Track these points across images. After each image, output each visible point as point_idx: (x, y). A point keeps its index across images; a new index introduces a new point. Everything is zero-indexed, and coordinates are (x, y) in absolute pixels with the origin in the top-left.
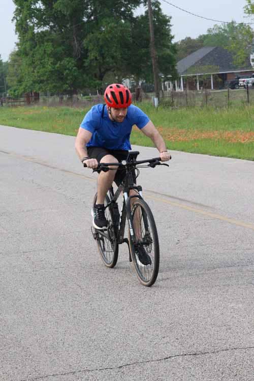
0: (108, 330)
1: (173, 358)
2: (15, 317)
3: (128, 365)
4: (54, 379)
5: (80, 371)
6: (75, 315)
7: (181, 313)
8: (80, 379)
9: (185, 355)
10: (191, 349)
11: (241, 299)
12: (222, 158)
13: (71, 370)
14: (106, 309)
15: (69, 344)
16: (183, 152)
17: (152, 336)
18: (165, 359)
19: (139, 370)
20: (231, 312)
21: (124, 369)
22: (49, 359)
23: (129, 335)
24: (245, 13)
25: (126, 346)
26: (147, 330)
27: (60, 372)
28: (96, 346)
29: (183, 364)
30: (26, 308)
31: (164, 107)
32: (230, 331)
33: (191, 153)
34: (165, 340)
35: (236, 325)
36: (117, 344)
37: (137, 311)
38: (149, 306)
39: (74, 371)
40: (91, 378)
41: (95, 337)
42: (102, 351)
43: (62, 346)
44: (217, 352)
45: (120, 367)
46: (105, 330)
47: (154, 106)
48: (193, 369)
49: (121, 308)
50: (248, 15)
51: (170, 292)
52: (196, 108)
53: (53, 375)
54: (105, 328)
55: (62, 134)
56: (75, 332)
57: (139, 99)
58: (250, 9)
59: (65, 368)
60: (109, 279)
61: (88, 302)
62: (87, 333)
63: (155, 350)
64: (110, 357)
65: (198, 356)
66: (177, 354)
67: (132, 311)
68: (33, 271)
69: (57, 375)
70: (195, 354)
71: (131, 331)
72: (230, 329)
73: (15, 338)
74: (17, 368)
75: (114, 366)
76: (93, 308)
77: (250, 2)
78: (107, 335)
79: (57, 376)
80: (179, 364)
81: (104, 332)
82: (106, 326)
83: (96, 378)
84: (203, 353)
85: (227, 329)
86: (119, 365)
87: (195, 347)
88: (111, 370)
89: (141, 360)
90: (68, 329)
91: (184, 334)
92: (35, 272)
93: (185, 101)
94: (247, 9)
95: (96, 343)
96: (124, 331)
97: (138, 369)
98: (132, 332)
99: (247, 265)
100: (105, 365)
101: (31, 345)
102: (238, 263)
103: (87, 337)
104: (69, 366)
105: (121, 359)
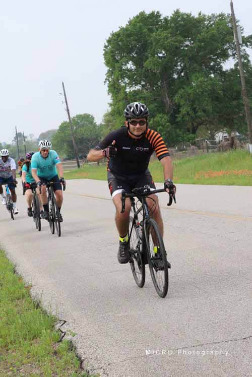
0: (228, 315)
5: (207, 344)
6: (196, 307)
13: (199, 343)
15: (193, 327)
21: (248, 340)
22: (177, 338)
39: (202, 344)
45: (244, 339)
46: (226, 315)
47: (249, 152)
49: (239, 299)
53: (183, 348)
57: (234, 146)
59: (193, 342)
64: (233, 333)
74: (148, 346)
75: (238, 338)
76: (212, 301)
78: (229, 318)
79: (186, 349)
82: (226, 312)
86: (243, 338)
88: (236, 341)
96: (243, 314)
100: (230, 338)
104: (196, 342)
105: (245, 333)
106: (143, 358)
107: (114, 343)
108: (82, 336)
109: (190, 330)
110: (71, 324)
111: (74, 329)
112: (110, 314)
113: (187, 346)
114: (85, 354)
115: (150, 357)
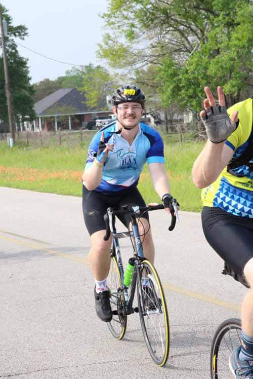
11: (60, 326)
12: (69, 196)
16: (32, 192)
20: (49, 338)
24: (97, 57)
31: (19, 148)
32: (44, 354)
33: (40, 192)
35: (50, 349)
44: (30, 373)
50: (100, 59)
52: (50, 148)
58: (102, 54)
72: (45, 353)
77: (101, 47)
84: (16, 375)
85: (42, 353)
87: (11, 369)
93: (40, 142)
94: (99, 54)
99: (72, 296)
102: (64, 294)
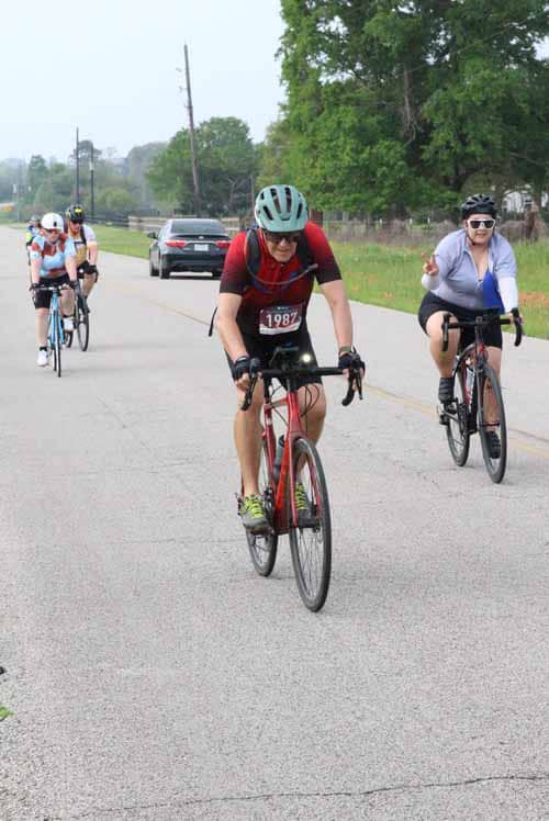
0: (358, 714)
1: (484, 783)
2: (172, 673)
3: (385, 789)
4: (225, 806)
5: (282, 795)
6: (297, 678)
7: (521, 689)
8: (278, 811)
9: (512, 777)
10: (526, 767)
13: (265, 790)
14: (366, 670)
15: (270, 738)
17: (450, 735)
18: (467, 782)
19: (407, 803)
21: (376, 798)
22: (222, 765)
23: (401, 727)
25: (389, 750)
26: (441, 719)
27: (238, 794)
28: (327, 745)
29: (502, 797)
30: (197, 656)
34: (475, 744)
36: (373, 744)
37: (429, 678)
38: (458, 671)
39: (270, 793)
40: (301, 811)
41: (328, 727)
42: (338, 756)
43: (255, 741)
45: (368, 793)
46: (353, 712)
48: (521, 807)
49: (397, 670)
51: (509, 644)
53: (225, 799)
54: (353, 709)
55: (357, 300)
56: (290, 713)
57: (533, 234)
59: (252, 785)
60: (384, 607)
61: (330, 654)
62: (314, 717)
63: (450, 762)
64: (351, 770)
65: (538, 782)
66: (495, 773)
67: (419, 679)
68: (231, 581)
69: (231, 799)
70: (533, 778)
71: (408, 719)
73: (164, 716)
74: (152, 779)
75: (355, 790)
76: (338, 665)
78: (357, 724)
79: (230, 801)
80: (494, 795)
81: (351, 718)
82: (357, 704)
83: (313, 811)
86: (367, 790)
88: (348, 798)
89: (416, 781)
90: (276, 705)
91: (518, 735)
92: (233, 584)
95: (328, 738)
96: (392, 717)
97: (405, 799)
98: (407, 722)
100: (337, 786)
101: (191, 733)
103: (314, 725)
104: (260, 783)
105: (374, 776)
106: (126, 812)
107: (80, 759)
108: (19, 722)
109: (258, 746)
110: (11, 683)
111: (13, 696)
112: (104, 665)
113: (234, 795)
114: (7, 776)
115: (143, 813)
